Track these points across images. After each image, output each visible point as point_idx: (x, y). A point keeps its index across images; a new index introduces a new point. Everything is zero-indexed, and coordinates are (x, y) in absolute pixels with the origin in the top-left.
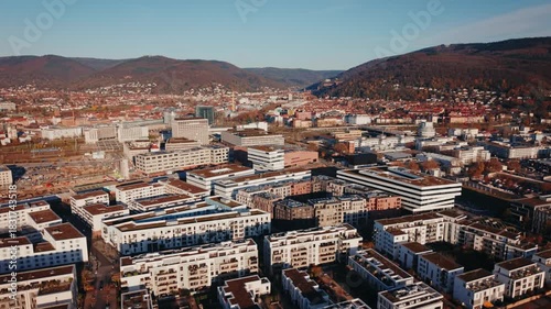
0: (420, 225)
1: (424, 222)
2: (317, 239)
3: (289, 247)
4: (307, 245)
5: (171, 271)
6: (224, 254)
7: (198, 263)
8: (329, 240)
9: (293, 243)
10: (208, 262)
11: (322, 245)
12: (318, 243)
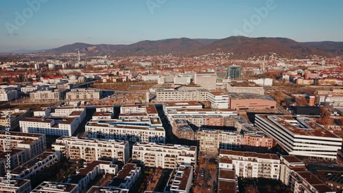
0: (254, 160)
1: (258, 159)
2: (165, 151)
3: (144, 152)
4: (156, 153)
5: (78, 148)
6: (106, 146)
7: (91, 147)
8: (173, 154)
9: (147, 150)
10: (96, 148)
11: (167, 156)
12: (164, 154)
